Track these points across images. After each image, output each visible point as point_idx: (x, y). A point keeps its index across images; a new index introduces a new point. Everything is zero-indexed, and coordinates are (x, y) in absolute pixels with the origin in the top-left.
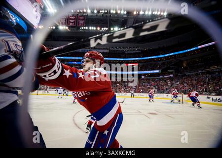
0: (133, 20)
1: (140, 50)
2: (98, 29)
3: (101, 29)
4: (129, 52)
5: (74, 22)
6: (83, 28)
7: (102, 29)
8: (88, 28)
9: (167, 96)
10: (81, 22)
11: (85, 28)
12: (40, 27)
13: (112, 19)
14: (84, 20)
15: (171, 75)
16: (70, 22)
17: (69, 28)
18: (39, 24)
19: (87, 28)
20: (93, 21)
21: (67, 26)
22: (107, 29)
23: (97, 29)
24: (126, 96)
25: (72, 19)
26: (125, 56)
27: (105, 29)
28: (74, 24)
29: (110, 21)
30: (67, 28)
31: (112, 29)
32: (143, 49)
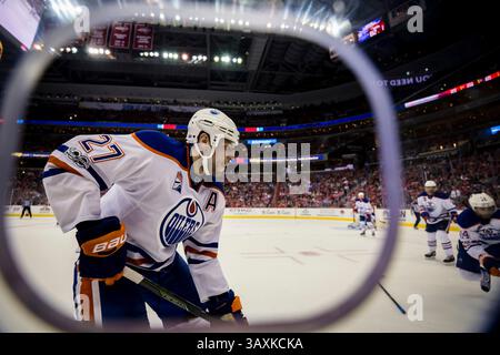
0: (265, 41)
1: (279, 109)
2: (185, 57)
3: (190, 58)
4: (256, 113)
5: (126, 39)
6: (146, 54)
7: (194, 58)
8: (160, 56)
9: (342, 212)
10: (144, 40)
11: (152, 54)
12: (38, 47)
13: (216, 37)
14: (149, 34)
15: (350, 167)
16: (115, 38)
17: (113, 54)
18: (36, 40)
19: (157, 54)
20: (171, 39)
21: (108, 47)
22: (205, 58)
23: (180, 58)
24: (250, 214)
25: (119, 32)
26: (248, 122)
27: (200, 57)
28: (126, 45)
29: (211, 41)
30: (108, 52)
31: (216, 59)
32: (287, 106)
